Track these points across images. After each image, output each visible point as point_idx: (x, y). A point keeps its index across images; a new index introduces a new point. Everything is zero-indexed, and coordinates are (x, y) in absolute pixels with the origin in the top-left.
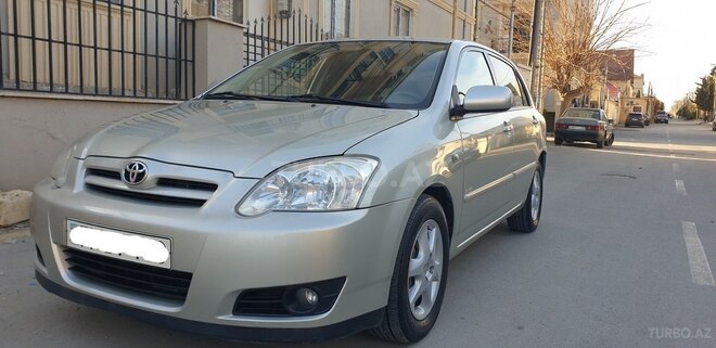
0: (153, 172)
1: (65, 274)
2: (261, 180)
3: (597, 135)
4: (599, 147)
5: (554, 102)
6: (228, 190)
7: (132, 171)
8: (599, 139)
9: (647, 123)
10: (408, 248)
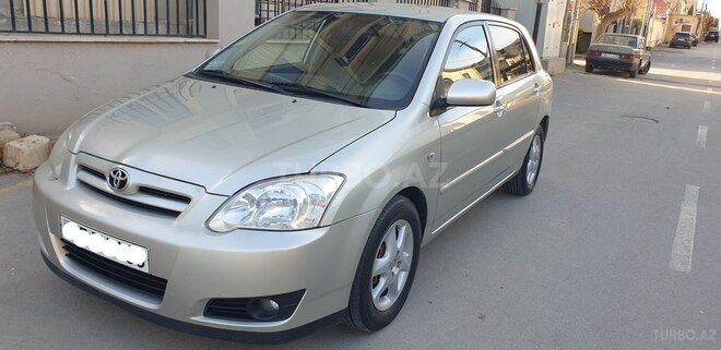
0: (135, 179)
1: (63, 261)
2: (230, 198)
3: (630, 65)
4: (632, 76)
5: (592, 21)
6: (202, 204)
7: (115, 177)
8: (632, 69)
9: (695, 43)
10: (374, 246)
